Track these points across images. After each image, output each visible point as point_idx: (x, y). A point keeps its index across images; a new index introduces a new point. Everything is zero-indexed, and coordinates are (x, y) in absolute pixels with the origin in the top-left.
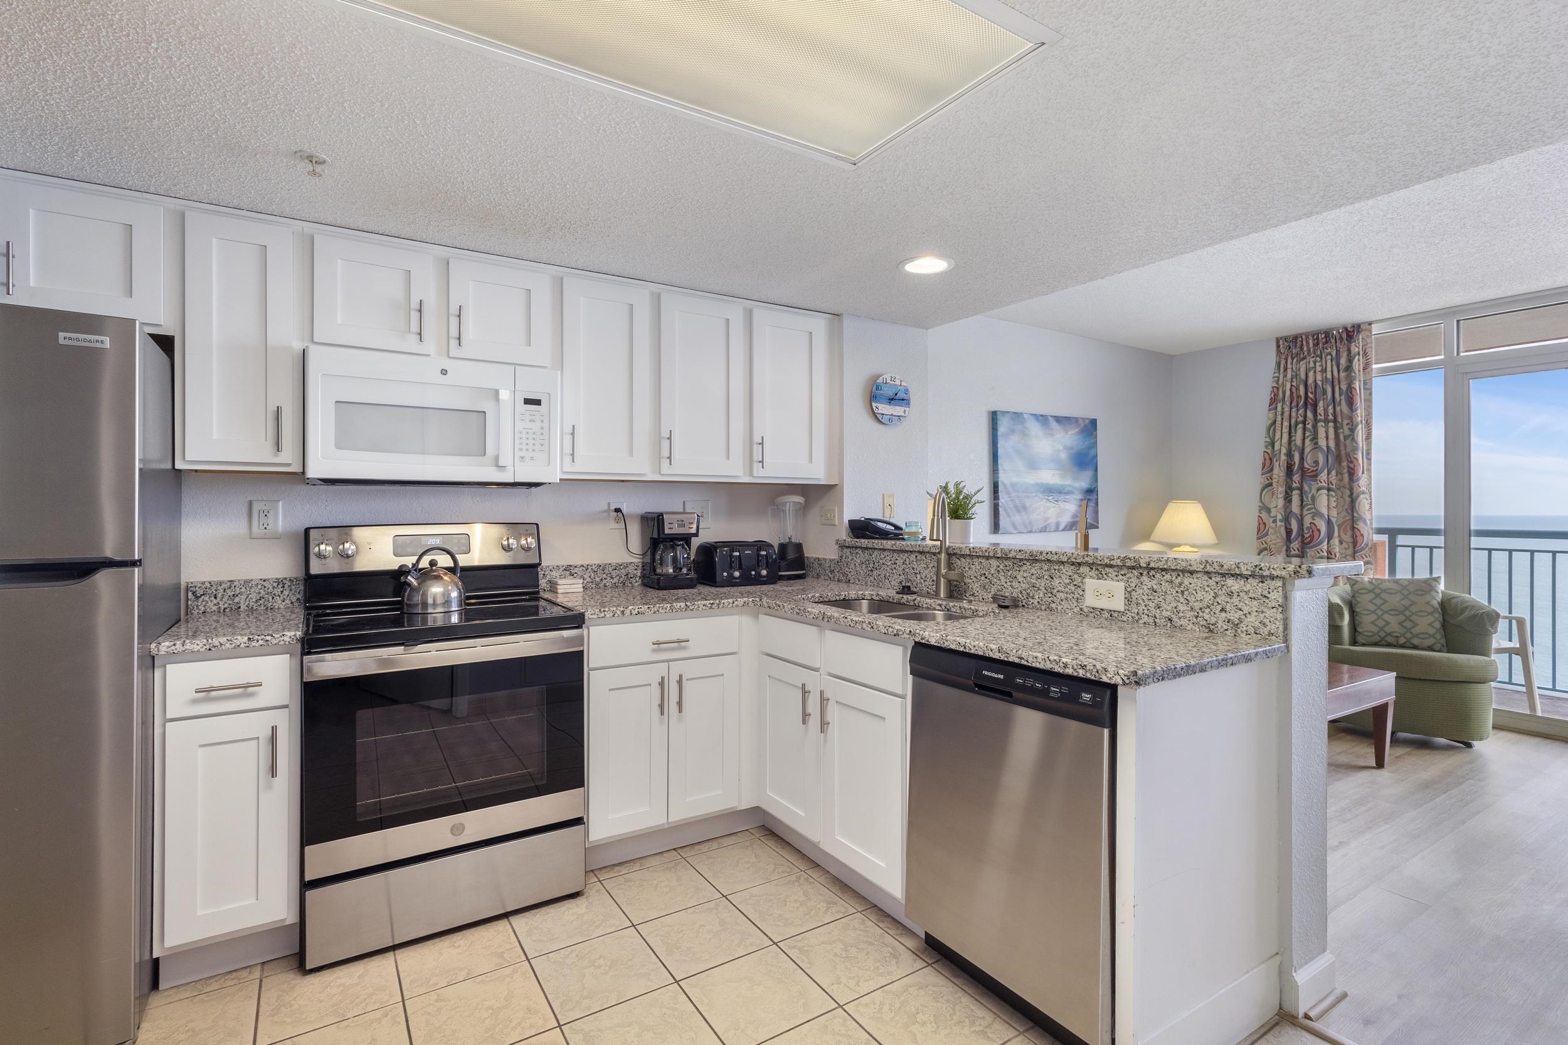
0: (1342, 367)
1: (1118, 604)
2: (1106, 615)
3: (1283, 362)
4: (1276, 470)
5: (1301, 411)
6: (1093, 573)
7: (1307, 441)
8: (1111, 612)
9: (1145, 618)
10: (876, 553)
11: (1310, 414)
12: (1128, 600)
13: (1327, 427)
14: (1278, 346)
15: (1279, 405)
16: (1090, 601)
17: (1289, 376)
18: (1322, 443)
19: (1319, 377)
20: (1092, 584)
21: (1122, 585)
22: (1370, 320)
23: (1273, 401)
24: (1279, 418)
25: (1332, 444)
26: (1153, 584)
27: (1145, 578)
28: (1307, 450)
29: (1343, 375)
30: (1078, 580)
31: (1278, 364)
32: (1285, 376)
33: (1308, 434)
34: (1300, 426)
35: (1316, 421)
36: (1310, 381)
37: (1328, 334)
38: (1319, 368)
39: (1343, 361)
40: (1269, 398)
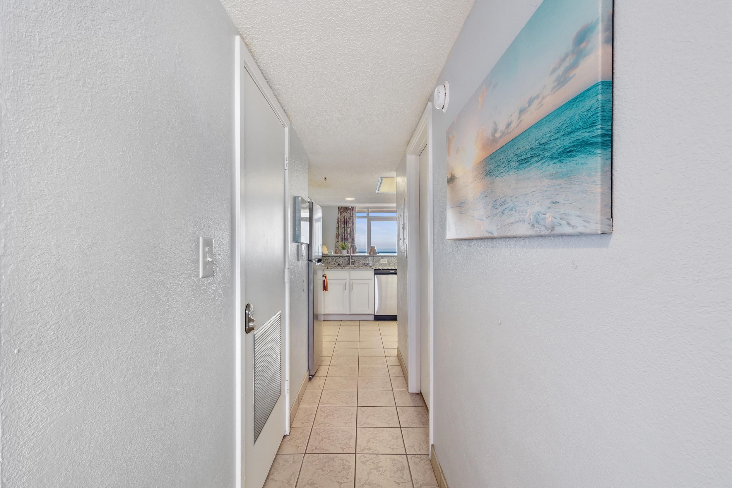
0: (351, 216)
1: (386, 262)
2: (384, 264)
3: (340, 213)
4: (339, 238)
5: (344, 225)
6: (382, 258)
7: (345, 232)
8: (385, 264)
9: (391, 264)
10: (326, 257)
11: (346, 225)
12: (388, 262)
13: (349, 229)
14: (338, 209)
15: (339, 223)
16: (381, 262)
17: (341, 216)
18: (348, 232)
19: (347, 217)
20: (381, 260)
21: (387, 259)
22: (356, 206)
23: (338, 222)
24: (339, 226)
25: (350, 233)
26: (392, 259)
27: (391, 258)
28: (345, 234)
29: (351, 217)
30: (379, 259)
31: (339, 213)
32: (340, 216)
33: (345, 230)
34: (344, 228)
35: (347, 227)
36: (346, 218)
37: (348, 207)
38: (347, 215)
39: (351, 214)
40: (337, 221)
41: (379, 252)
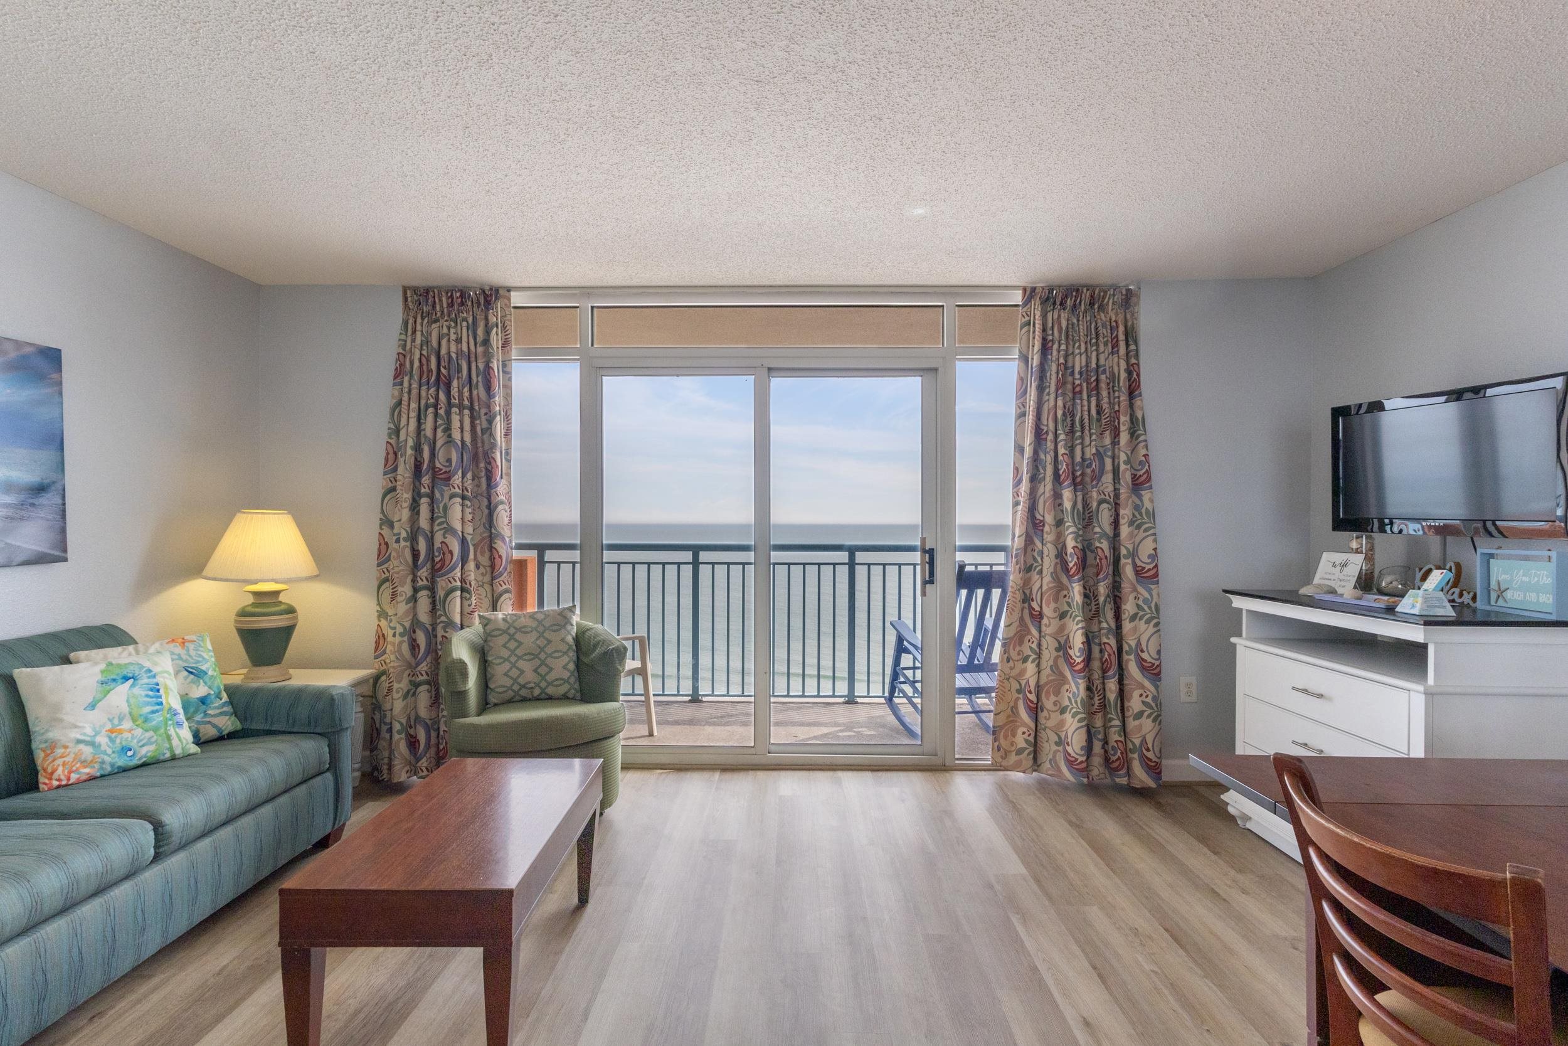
0: (479, 339)
3: (411, 322)
4: (401, 469)
5: (432, 391)
7: (439, 432)
11: (442, 396)
13: (461, 414)
14: (405, 299)
15: (406, 379)
17: (418, 341)
18: (456, 435)
19: (453, 348)
22: (510, 283)
23: (399, 373)
24: (405, 398)
25: (468, 438)
28: (439, 443)
29: (480, 349)
32: (413, 341)
33: (440, 422)
34: (431, 410)
35: (450, 405)
36: (443, 351)
37: (463, 293)
38: (453, 337)
39: (480, 331)
40: (393, 368)
41: (613, 547)
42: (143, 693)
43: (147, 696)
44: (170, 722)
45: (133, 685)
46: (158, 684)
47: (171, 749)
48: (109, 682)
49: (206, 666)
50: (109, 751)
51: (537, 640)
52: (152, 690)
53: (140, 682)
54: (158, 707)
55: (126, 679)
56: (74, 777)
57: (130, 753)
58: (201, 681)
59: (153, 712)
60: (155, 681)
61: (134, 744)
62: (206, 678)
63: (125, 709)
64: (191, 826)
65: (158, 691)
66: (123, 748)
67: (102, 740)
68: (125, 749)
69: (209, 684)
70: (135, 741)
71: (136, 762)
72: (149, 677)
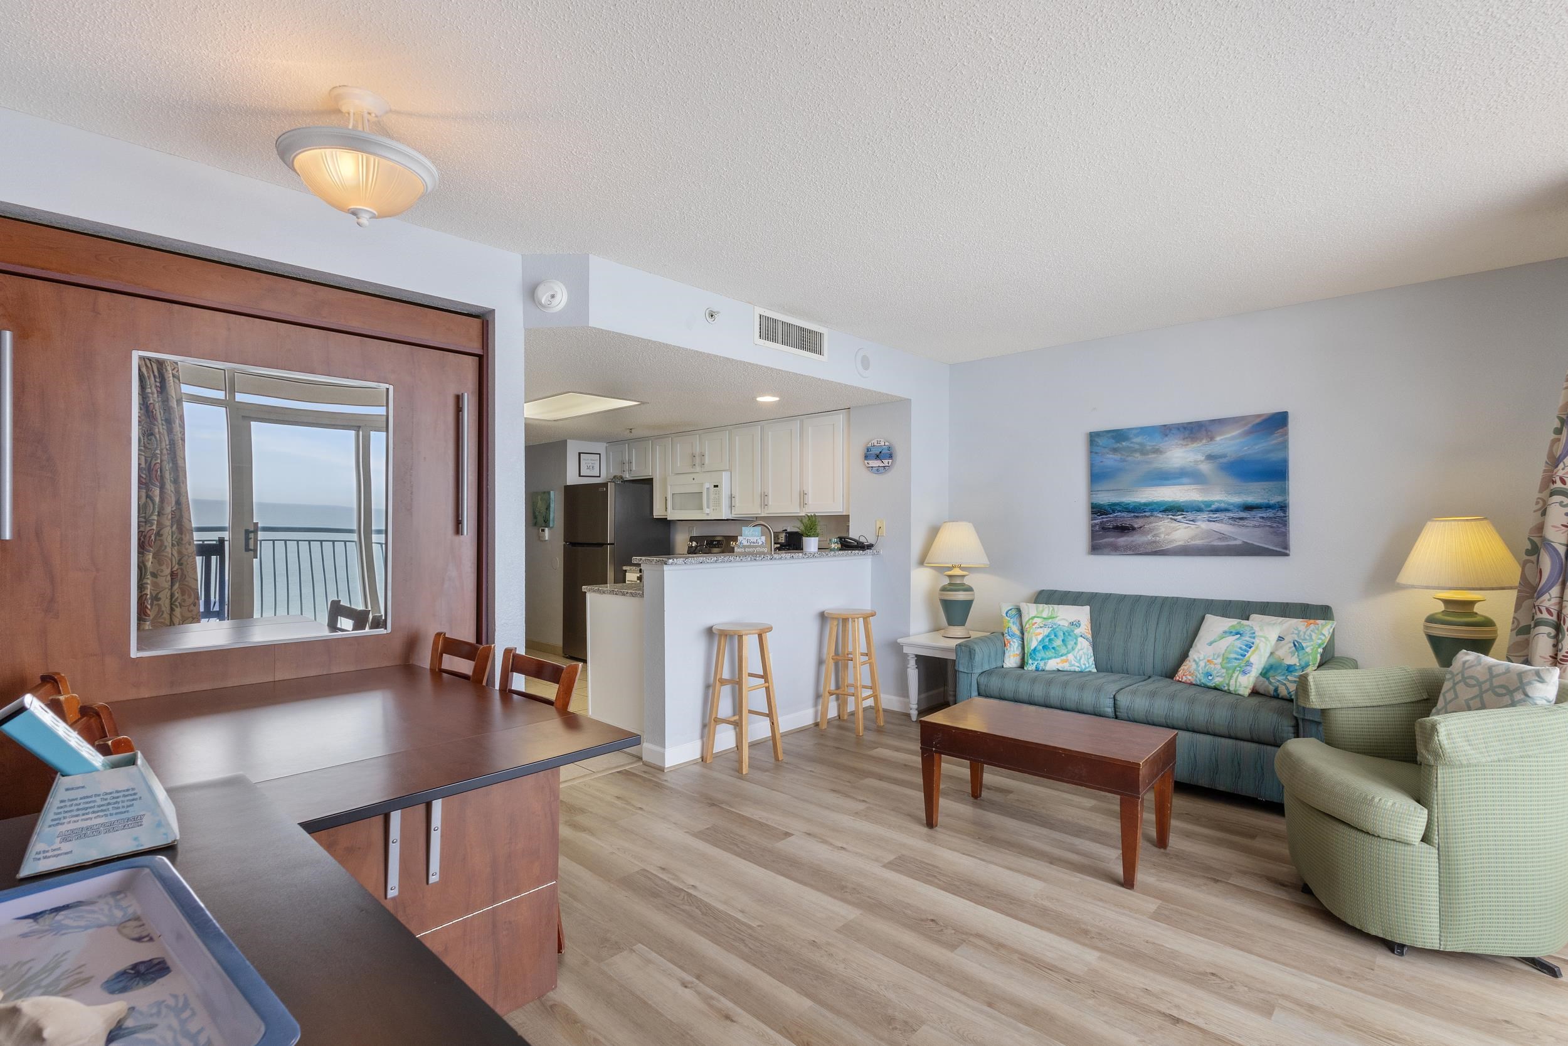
42: (1239, 645)
43: (1241, 648)
44: (1239, 669)
45: (1237, 639)
46: (1253, 643)
47: (1228, 685)
48: (1230, 633)
49: (1308, 644)
50: (1201, 672)
51: (1472, 699)
52: (1246, 646)
53: (1243, 638)
54: (1240, 657)
55: (1237, 633)
56: (1184, 679)
57: (1210, 678)
58: (1297, 653)
59: (1236, 659)
60: (1252, 640)
61: (1214, 673)
62: (1301, 653)
63: (1223, 651)
64: (1134, 710)
65: (1250, 648)
66: (1207, 673)
67: (1202, 664)
68: (1209, 674)
69: (1300, 657)
70: (1216, 672)
71: (1211, 684)
72: (1250, 637)
